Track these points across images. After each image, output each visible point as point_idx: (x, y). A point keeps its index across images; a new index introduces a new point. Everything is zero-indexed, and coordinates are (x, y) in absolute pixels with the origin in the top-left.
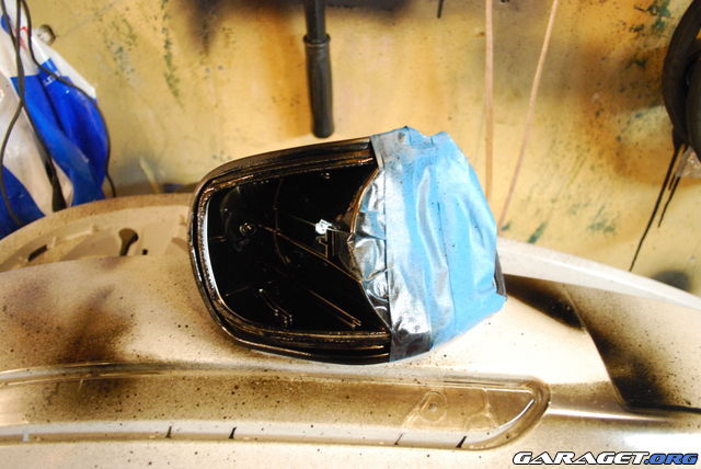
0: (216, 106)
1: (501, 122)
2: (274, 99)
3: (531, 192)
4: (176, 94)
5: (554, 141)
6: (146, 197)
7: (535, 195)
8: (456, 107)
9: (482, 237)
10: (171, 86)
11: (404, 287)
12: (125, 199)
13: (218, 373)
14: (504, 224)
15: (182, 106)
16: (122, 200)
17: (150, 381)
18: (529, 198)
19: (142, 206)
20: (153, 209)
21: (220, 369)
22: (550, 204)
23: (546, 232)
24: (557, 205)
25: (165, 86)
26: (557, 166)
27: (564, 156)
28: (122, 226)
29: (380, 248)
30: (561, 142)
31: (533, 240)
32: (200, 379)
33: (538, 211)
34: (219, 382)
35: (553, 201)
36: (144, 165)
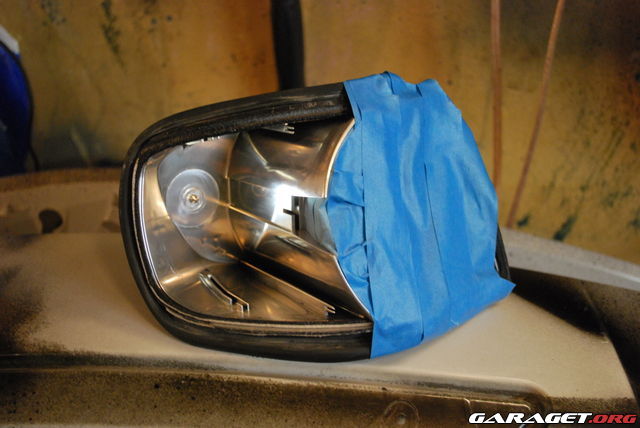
0: (164, 65)
1: (514, 87)
2: (234, 57)
3: (555, 177)
4: (116, 49)
5: (582, 112)
6: (73, 172)
7: (559, 182)
8: (457, 68)
9: (479, 206)
10: (110, 40)
11: (388, 264)
12: (48, 173)
13: (136, 370)
14: (520, 216)
15: (122, 64)
16: (44, 175)
17: (52, 376)
18: (552, 185)
19: (67, 181)
20: (81, 185)
21: (139, 366)
22: (579, 193)
23: (575, 229)
24: (588, 194)
25: (102, 40)
26: (587, 144)
27: (596, 132)
28: (43, 206)
29: (357, 217)
30: (591, 112)
31: (559, 237)
32: (114, 375)
33: (564, 202)
34: (138, 379)
35: (583, 189)
36: (76, 137)
